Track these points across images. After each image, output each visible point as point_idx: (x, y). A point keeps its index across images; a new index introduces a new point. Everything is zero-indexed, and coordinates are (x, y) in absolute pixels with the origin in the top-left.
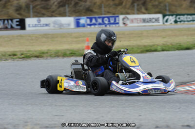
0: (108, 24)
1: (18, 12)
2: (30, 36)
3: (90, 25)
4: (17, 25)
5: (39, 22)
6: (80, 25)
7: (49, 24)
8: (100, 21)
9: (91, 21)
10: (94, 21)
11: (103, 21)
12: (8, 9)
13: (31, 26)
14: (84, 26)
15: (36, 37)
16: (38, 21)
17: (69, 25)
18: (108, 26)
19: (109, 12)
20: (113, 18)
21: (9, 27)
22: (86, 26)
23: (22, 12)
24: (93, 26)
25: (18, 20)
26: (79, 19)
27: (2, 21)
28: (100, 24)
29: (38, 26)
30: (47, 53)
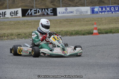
0: (114, 11)
1: (52, 4)
2: (56, 21)
3: (102, 12)
4: (51, 13)
5: (66, 11)
6: (95, 12)
7: (73, 12)
8: (108, 9)
9: (102, 9)
10: (104, 9)
11: (110, 9)
12: (46, 1)
13: (61, 13)
14: (97, 12)
15: (60, 21)
16: (65, 9)
17: (87, 12)
18: (114, 13)
19: (115, 3)
20: (117, 8)
21: (46, 14)
22: (98, 12)
23: (55, 3)
24: (103, 13)
25: (52, 9)
26: (94, 8)
27: (41, 9)
28: (108, 11)
29: (65, 13)
30: (60, 33)
